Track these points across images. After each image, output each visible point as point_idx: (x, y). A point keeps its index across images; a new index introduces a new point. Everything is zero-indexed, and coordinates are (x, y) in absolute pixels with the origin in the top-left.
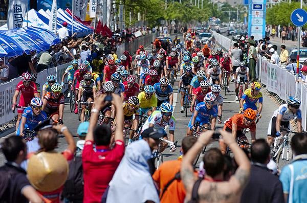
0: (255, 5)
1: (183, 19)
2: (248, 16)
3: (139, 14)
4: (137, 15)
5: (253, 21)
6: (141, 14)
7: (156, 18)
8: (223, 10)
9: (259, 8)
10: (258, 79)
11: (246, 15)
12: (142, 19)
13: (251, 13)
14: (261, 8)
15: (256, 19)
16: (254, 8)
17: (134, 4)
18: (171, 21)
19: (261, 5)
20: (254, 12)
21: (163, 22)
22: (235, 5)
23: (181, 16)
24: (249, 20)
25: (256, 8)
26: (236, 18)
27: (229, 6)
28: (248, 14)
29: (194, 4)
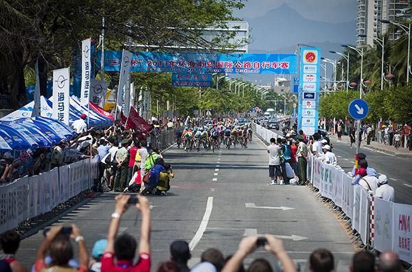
0: (305, 94)
1: (220, 109)
2: (297, 107)
3: (168, 102)
4: (165, 104)
5: (304, 112)
6: (171, 103)
7: (189, 108)
8: (267, 99)
9: (310, 98)
10: (309, 182)
11: (295, 105)
12: (171, 108)
13: (301, 103)
14: (313, 98)
15: (307, 110)
16: (305, 97)
17: (162, 90)
18: (206, 111)
19: (313, 94)
20: (305, 102)
21: (196, 112)
22: (282, 93)
23: (218, 105)
24: (299, 112)
25: (307, 98)
26: (283, 109)
27: (276, 94)
28: (297, 104)
29: (234, 91)
